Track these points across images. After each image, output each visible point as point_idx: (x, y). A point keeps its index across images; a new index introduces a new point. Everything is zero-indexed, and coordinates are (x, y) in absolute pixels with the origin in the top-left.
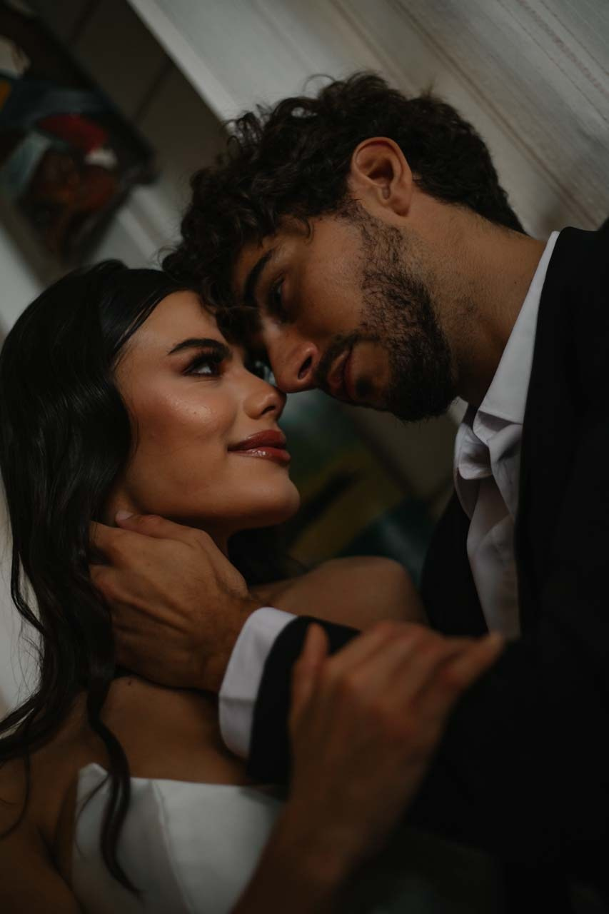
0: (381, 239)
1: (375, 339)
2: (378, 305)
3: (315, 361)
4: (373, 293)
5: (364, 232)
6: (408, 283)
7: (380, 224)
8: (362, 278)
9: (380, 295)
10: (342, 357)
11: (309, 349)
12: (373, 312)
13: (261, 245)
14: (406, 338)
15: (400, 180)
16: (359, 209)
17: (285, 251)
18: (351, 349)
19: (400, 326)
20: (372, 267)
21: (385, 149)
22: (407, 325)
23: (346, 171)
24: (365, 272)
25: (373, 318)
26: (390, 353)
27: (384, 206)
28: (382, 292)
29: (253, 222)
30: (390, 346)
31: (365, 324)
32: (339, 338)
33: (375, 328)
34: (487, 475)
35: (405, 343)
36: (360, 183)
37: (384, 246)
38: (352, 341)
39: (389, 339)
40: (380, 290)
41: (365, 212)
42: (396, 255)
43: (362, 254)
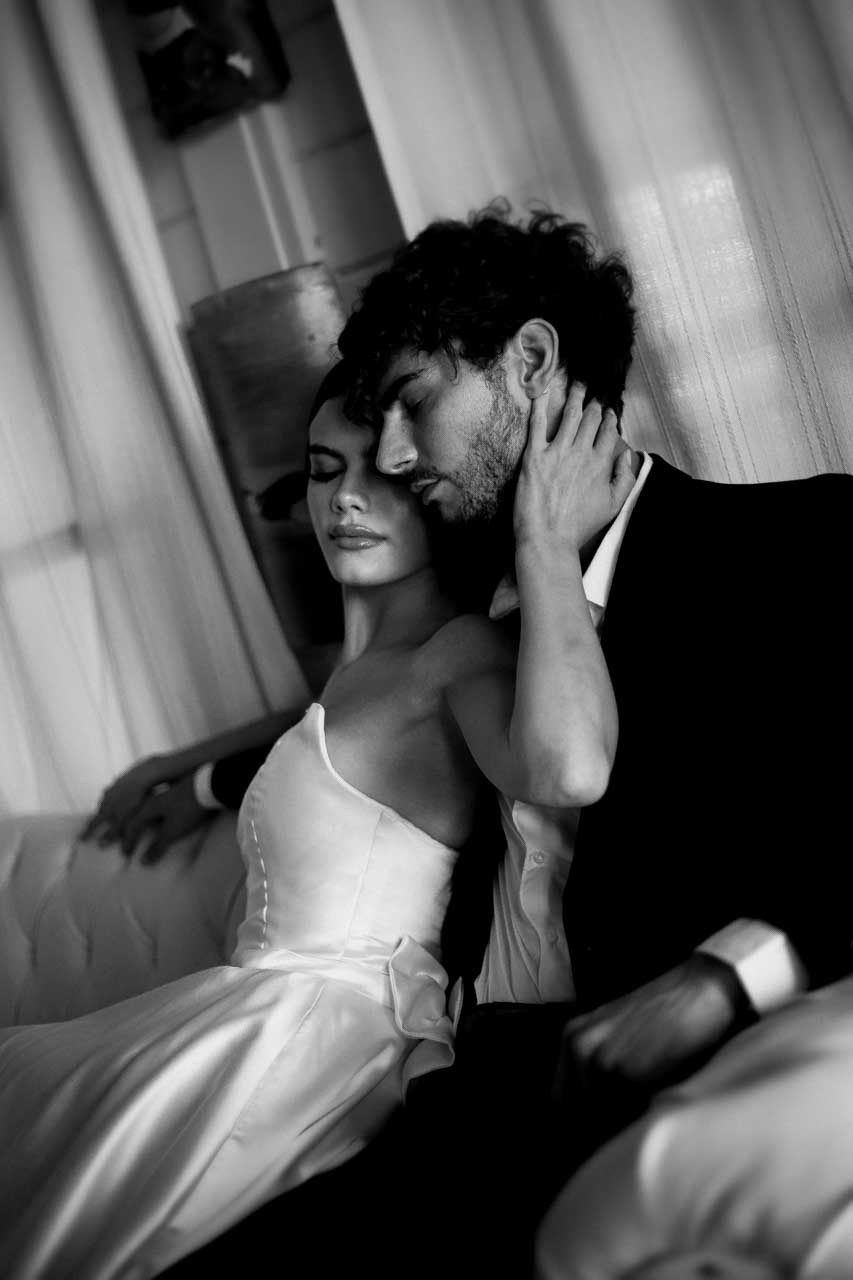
0: (505, 416)
1: (459, 487)
2: (475, 465)
3: (410, 466)
4: (476, 455)
5: (495, 403)
6: (506, 461)
7: (510, 401)
8: (475, 440)
9: (480, 459)
10: (429, 481)
11: (412, 455)
12: (468, 468)
14: (481, 498)
17: (431, 374)
18: (439, 480)
19: (482, 489)
20: (485, 436)
21: (547, 336)
22: (486, 491)
23: (512, 333)
24: (478, 436)
25: (466, 472)
26: (464, 502)
27: (521, 386)
28: (483, 459)
30: (466, 498)
32: (435, 468)
33: (463, 479)
35: (479, 502)
36: (515, 355)
37: (504, 423)
38: (442, 477)
39: (468, 493)
40: (483, 456)
41: (505, 384)
42: (508, 435)
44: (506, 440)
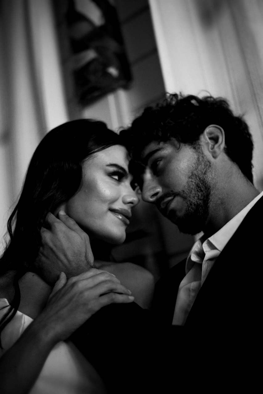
0: (203, 163)
1: (185, 198)
2: (191, 187)
3: (159, 195)
4: (192, 181)
5: (198, 158)
6: (206, 184)
7: (205, 157)
8: (190, 174)
9: (193, 183)
10: (170, 198)
11: (159, 189)
12: (189, 188)
13: (159, 144)
14: (196, 203)
15: (219, 146)
16: (200, 148)
17: (167, 150)
18: (174, 197)
19: (196, 198)
20: (195, 172)
21: (219, 131)
22: (198, 199)
23: (202, 132)
24: (192, 173)
25: (187, 190)
26: (188, 206)
27: (210, 152)
28: (195, 183)
29: (160, 134)
30: (189, 203)
31: (184, 191)
32: (172, 191)
33: (186, 194)
34: (200, 263)
35: (195, 205)
36: (205, 138)
37: (203, 166)
38: (176, 195)
39: (190, 201)
40: (195, 182)
41: (202, 150)
42: (206, 171)
43: (194, 166)
44: (205, 174)
